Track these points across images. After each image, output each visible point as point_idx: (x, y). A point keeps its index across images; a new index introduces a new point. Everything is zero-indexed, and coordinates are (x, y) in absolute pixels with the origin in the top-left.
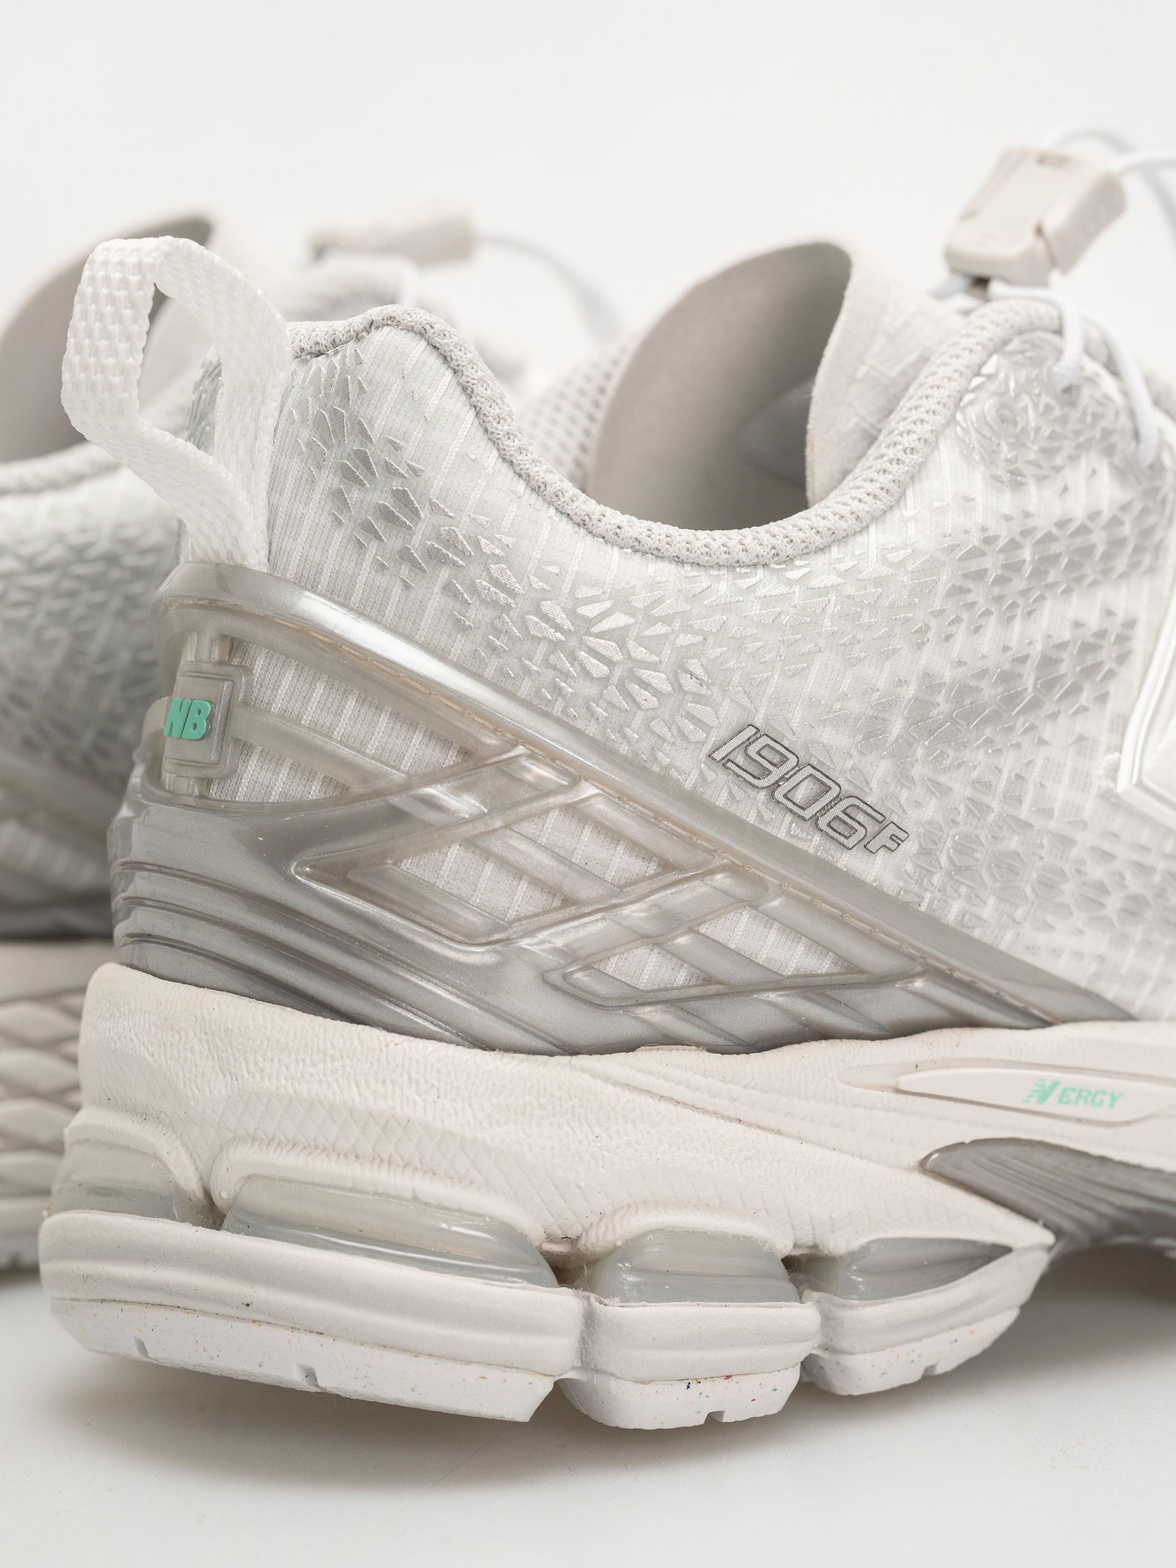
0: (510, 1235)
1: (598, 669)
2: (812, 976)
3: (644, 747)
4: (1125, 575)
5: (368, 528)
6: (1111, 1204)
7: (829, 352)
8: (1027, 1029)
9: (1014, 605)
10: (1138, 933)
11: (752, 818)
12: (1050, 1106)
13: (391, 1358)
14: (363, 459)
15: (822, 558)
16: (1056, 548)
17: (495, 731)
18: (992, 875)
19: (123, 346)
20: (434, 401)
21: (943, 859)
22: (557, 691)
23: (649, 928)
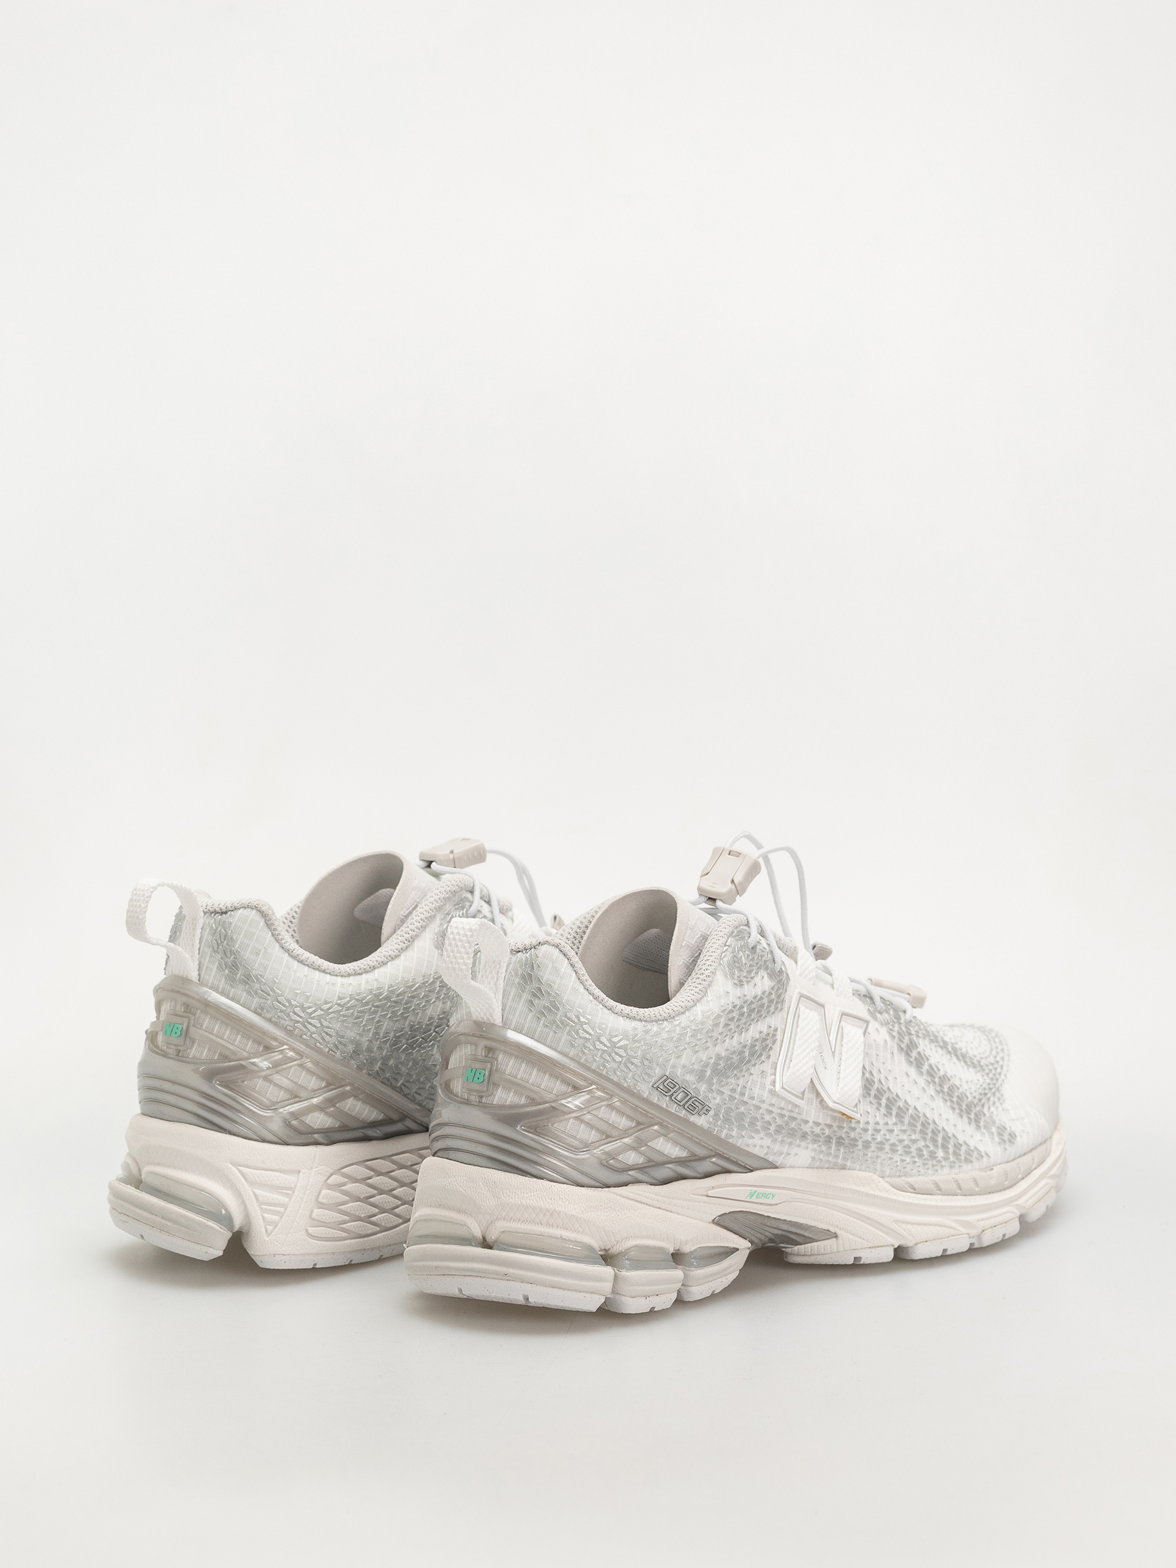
0: (590, 1248)
1: (618, 1059)
2: (680, 1158)
3: (632, 1084)
4: (774, 1013)
5: (542, 1013)
6: (770, 1233)
7: (674, 938)
8: (746, 1173)
9: (743, 1028)
10: (780, 1138)
11: (664, 1106)
12: (754, 1199)
13: (556, 1291)
14: (540, 989)
15: (683, 1016)
16: (753, 1006)
17: (585, 1081)
18: (736, 1121)
19: (466, 956)
20: (563, 970)
21: (721, 1116)
22: (605, 1066)
23: (634, 1145)
